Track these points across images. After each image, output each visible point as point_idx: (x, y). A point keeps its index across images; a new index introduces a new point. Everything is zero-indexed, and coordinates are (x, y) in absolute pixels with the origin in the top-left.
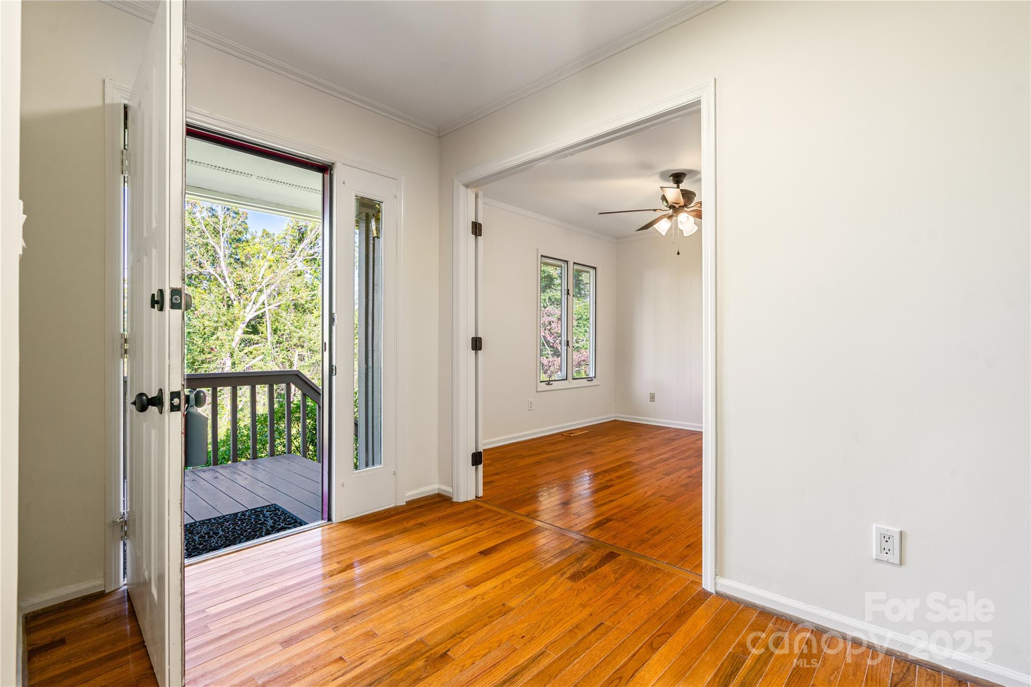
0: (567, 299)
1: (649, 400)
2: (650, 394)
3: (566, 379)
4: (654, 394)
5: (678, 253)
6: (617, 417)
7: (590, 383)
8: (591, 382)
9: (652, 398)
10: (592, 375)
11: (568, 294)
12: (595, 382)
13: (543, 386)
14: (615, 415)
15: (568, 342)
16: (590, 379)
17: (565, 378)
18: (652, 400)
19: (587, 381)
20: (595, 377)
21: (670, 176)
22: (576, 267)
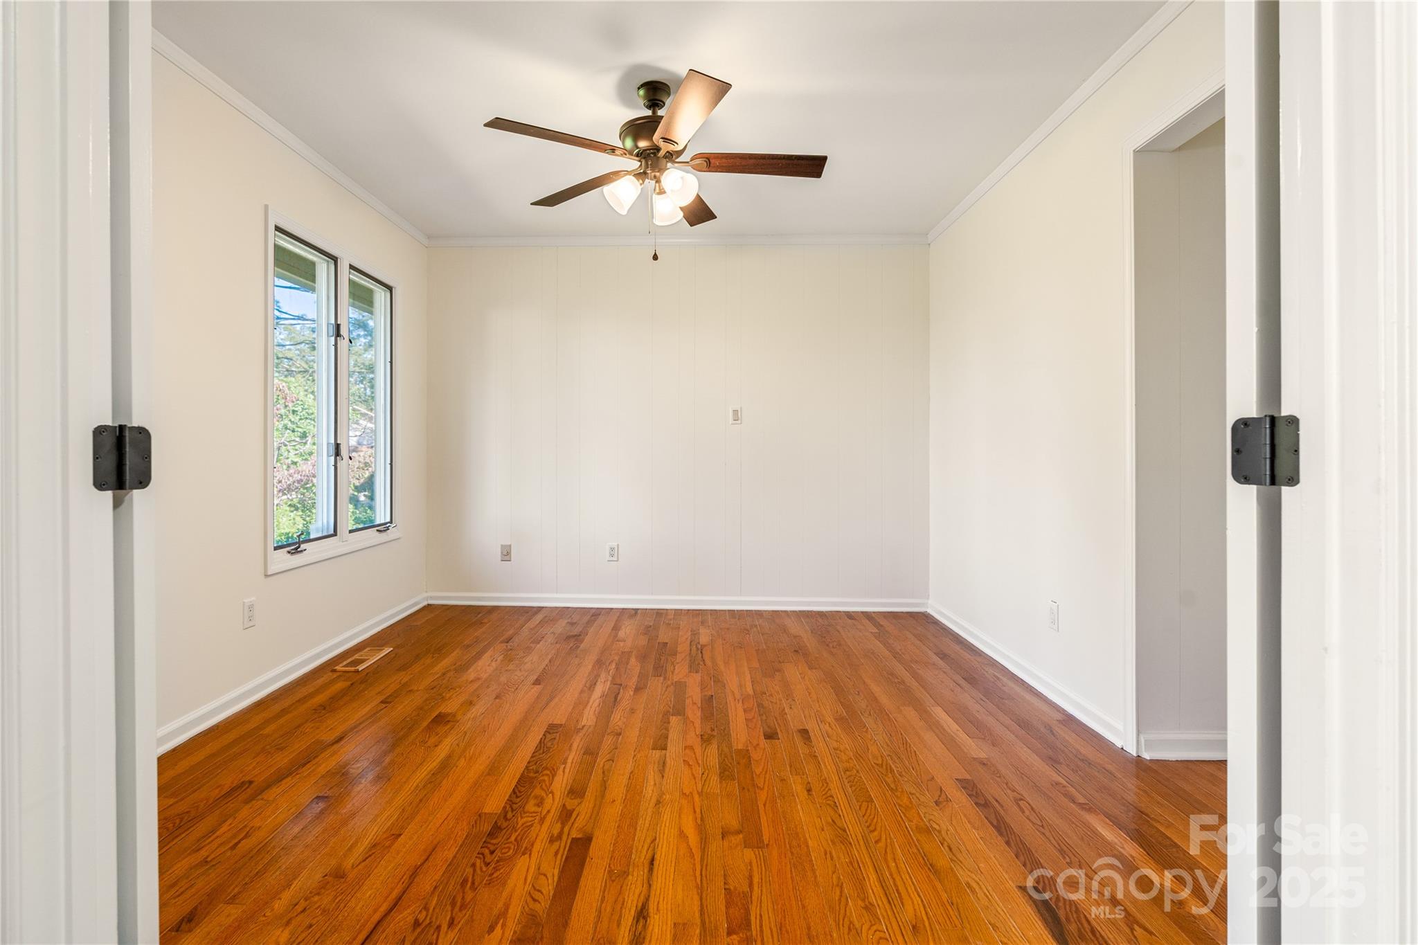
0: (336, 345)
1: (500, 558)
2: (502, 546)
3: (335, 534)
4: (510, 546)
5: (655, 257)
6: (431, 598)
7: (383, 537)
8: (383, 534)
9: (506, 554)
10: (382, 516)
11: (338, 334)
12: (392, 533)
13: (282, 560)
14: (425, 595)
15: (337, 446)
16: (383, 528)
17: (332, 532)
18: (506, 558)
19: (377, 533)
20: (391, 522)
21: (639, 88)
22: (357, 278)
